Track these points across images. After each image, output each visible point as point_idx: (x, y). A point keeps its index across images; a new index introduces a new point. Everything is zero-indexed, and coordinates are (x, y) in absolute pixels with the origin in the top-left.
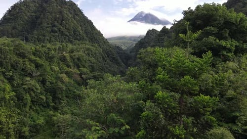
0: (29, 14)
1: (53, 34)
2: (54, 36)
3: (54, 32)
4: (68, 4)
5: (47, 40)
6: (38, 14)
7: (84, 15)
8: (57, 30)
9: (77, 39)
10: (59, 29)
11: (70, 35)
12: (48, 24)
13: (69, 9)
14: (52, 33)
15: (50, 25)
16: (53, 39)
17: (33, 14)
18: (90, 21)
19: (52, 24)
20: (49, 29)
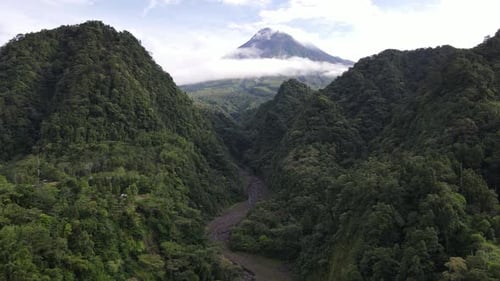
0: (37, 64)
1: (94, 120)
2: (95, 124)
3: (97, 114)
4: (121, 41)
5: (82, 134)
6: (59, 63)
7: (154, 63)
8: (101, 109)
9: (143, 127)
10: (106, 108)
11: (129, 120)
12: (83, 97)
13: (124, 53)
14: (90, 118)
15: (87, 99)
16: (93, 131)
17: (48, 64)
18: (168, 75)
19: (90, 96)
20: (85, 110)
